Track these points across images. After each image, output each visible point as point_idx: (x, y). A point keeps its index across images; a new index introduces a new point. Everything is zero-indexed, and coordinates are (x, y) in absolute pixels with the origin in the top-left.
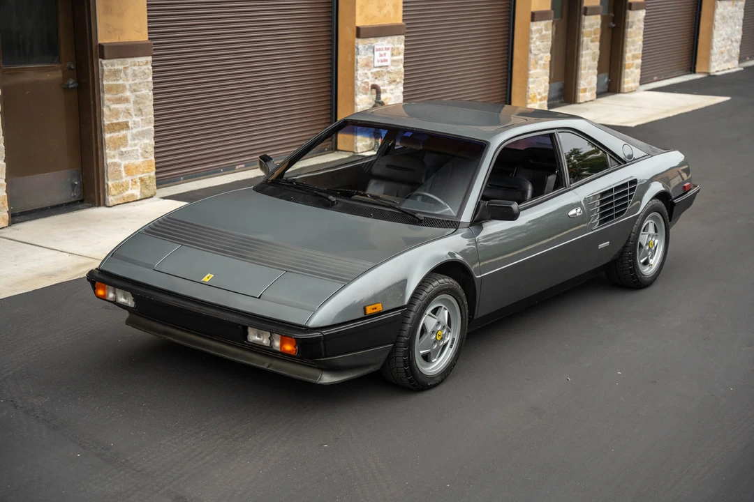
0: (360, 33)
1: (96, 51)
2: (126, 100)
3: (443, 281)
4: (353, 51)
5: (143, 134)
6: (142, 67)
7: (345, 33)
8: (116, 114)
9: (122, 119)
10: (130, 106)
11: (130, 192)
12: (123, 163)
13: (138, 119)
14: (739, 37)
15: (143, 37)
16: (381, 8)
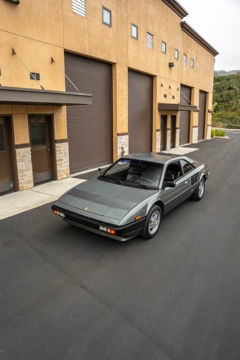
0: (118, 135)
1: (55, 142)
2: (62, 153)
4: (117, 139)
5: (66, 162)
6: (66, 145)
7: (115, 135)
8: (60, 157)
9: (61, 158)
10: (63, 155)
11: (63, 176)
12: (62, 169)
13: (65, 158)
14: (197, 135)
15: (66, 137)
16: (123, 129)
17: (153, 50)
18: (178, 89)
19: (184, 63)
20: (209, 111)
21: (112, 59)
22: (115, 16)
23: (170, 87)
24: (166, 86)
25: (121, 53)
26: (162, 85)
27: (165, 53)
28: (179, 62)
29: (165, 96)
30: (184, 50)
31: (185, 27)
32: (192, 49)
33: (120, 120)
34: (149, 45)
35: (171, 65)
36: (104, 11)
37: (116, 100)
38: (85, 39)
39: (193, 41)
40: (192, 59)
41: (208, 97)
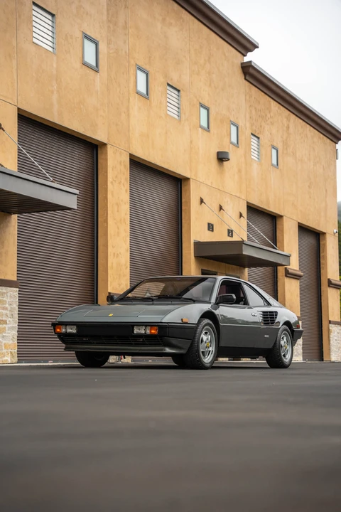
2: (6, 309)
3: (206, 321)
6: (14, 293)
8: (2, 315)
9: (4, 318)
11: (6, 358)
12: (4, 342)
13: (11, 320)
15: (14, 278)
16: (120, 285)
17: (180, 120)
18: (241, 215)
19: (254, 155)
20: (330, 284)
21: (100, 136)
22: (106, 51)
23: (221, 208)
24: (212, 203)
25: (117, 125)
26: (202, 201)
27: (208, 129)
28: (241, 151)
29: (211, 227)
30: (252, 125)
31: (251, 74)
32: (272, 123)
33: (115, 265)
34: (173, 112)
35: (222, 158)
36: (86, 42)
37: (106, 221)
38: (52, 92)
39: (273, 103)
40: (274, 148)
41: (325, 245)
